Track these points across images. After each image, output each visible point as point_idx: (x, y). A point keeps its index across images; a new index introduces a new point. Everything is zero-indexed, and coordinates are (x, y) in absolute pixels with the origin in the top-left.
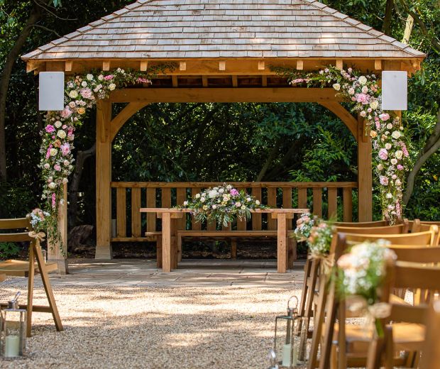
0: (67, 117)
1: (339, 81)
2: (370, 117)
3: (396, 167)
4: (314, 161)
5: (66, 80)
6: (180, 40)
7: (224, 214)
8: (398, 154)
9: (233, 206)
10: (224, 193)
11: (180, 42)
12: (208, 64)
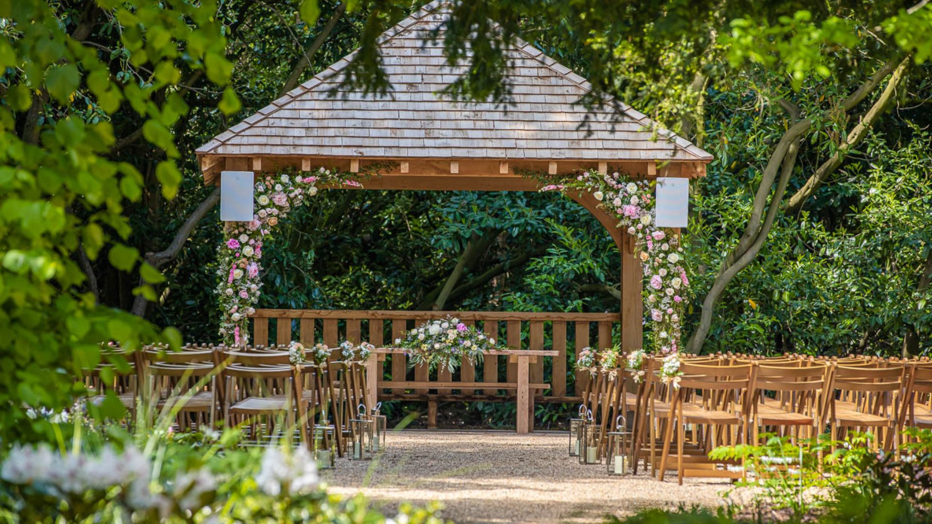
0: (255, 229)
1: (601, 187)
2: (640, 235)
3: (672, 298)
4: (544, 276)
5: (256, 181)
6: (398, 131)
7: (449, 356)
8: (676, 282)
9: (461, 346)
10: (449, 328)
11: (399, 133)
12: (435, 164)
